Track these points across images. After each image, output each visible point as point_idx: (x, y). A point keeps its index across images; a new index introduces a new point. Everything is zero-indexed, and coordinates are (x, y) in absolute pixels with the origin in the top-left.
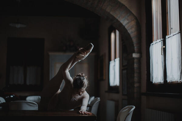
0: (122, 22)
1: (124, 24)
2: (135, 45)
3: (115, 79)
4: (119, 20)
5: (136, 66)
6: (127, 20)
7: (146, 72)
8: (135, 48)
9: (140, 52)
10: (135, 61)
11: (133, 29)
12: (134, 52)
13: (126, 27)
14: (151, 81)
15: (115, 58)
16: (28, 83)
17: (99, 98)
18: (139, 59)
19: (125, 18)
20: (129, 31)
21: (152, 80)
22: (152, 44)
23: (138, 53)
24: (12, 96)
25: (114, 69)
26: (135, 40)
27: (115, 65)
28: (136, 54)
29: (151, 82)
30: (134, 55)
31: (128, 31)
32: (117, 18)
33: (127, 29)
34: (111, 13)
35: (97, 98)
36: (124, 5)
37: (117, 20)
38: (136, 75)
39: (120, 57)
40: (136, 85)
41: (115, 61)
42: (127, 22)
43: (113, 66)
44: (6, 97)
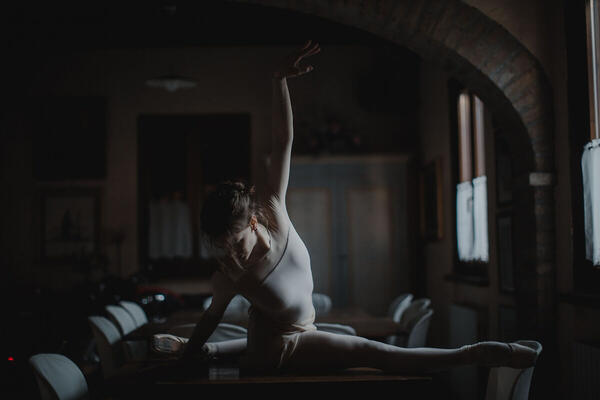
0: (493, 77)
1: (500, 85)
2: (535, 148)
3: (473, 238)
4: (485, 71)
5: (539, 210)
6: (511, 72)
7: (572, 230)
8: (538, 155)
9: (551, 168)
10: (538, 195)
11: (530, 100)
12: (533, 169)
13: (507, 93)
14: (588, 258)
15: (474, 175)
17: (427, 303)
18: (550, 191)
19: (502, 66)
20: (518, 107)
21: (592, 257)
22: (589, 145)
23: (545, 171)
25: (472, 210)
26: (534, 133)
27: (473, 198)
28: (541, 175)
29: (588, 261)
30: (535, 179)
31: (515, 106)
32: (479, 66)
33: (511, 100)
34: (460, 52)
35: (422, 301)
36: (501, 26)
37: (479, 72)
38: (540, 238)
39: (487, 174)
40: (542, 269)
41: (472, 185)
42: (511, 76)
43: (468, 201)
44: (145, 301)
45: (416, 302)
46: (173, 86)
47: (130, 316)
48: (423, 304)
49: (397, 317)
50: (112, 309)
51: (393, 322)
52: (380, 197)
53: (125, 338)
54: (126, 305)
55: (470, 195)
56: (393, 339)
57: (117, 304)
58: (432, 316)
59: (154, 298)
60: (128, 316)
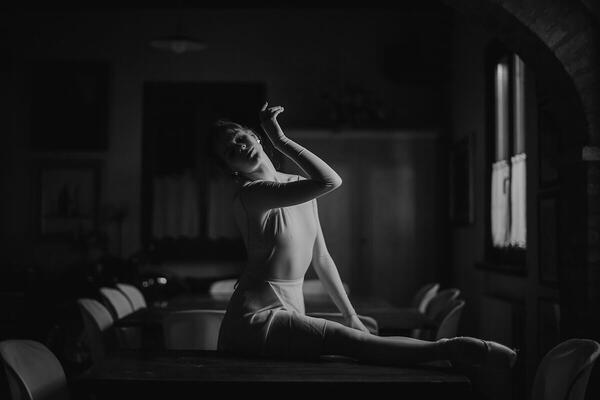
0: (544, 36)
1: (550, 45)
3: (509, 222)
5: (592, 189)
6: (564, 30)
10: (591, 171)
12: (587, 142)
13: (559, 54)
15: (511, 153)
16: (213, 233)
17: (457, 293)
24: (163, 281)
25: (509, 192)
27: (510, 179)
30: (588, 154)
31: (567, 68)
35: (452, 290)
38: (592, 221)
39: (527, 150)
40: (593, 257)
41: (510, 164)
42: (563, 35)
43: (505, 181)
44: (145, 284)
45: (444, 293)
46: (180, 47)
47: (127, 300)
48: (453, 294)
49: (423, 308)
50: (107, 292)
51: (419, 313)
52: (406, 174)
53: (118, 323)
54: (124, 288)
55: (507, 175)
56: (417, 332)
57: (113, 286)
58: (464, 308)
59: (156, 281)
60: (125, 299)
